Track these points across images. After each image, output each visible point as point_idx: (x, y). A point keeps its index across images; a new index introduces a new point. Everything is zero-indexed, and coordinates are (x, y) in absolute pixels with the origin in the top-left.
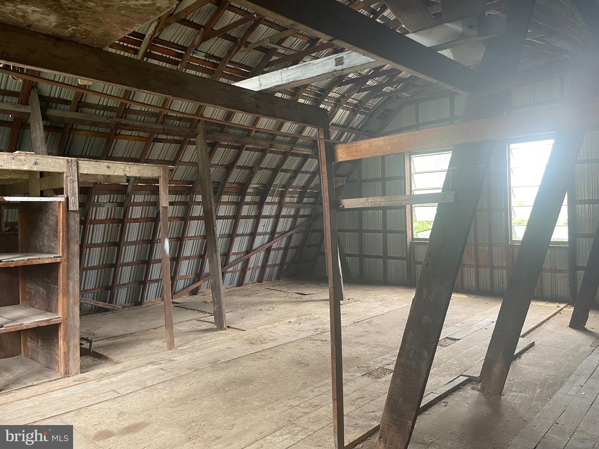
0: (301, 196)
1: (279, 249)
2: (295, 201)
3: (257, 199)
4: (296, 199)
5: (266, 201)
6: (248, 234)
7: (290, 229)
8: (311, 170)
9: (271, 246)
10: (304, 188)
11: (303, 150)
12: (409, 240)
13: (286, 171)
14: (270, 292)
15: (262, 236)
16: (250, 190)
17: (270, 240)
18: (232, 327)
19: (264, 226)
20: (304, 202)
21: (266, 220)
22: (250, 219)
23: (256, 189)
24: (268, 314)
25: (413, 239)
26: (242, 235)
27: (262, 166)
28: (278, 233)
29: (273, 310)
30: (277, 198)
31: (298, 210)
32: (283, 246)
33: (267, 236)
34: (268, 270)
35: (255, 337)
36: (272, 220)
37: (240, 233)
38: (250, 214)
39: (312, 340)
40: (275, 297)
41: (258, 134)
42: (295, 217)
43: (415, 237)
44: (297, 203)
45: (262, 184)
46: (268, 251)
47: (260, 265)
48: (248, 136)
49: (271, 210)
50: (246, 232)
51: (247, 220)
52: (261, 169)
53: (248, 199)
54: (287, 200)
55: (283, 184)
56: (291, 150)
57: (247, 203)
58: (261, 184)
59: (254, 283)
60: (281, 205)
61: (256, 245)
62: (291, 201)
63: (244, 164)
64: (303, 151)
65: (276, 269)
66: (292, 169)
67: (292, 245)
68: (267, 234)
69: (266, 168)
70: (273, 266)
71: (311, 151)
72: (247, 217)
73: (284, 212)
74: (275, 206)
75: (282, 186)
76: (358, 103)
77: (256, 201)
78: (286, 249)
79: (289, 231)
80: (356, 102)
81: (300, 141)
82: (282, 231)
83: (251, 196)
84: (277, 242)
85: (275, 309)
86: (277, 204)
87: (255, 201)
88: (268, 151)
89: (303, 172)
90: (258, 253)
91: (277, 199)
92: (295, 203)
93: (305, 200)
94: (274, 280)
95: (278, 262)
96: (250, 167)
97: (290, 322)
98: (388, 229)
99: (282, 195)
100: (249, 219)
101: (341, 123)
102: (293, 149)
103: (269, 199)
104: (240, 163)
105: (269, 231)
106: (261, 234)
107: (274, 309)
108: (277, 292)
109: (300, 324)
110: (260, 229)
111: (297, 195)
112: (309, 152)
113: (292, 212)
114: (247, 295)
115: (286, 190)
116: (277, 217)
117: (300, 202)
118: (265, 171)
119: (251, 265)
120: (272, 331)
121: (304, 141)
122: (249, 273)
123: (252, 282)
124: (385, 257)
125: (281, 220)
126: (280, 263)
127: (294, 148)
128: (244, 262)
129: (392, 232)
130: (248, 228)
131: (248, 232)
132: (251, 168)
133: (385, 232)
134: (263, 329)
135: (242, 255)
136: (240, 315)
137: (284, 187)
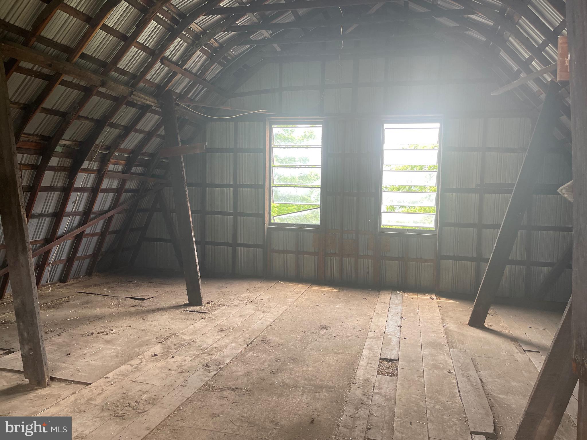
0: (129, 163)
1: (93, 235)
2: (120, 170)
3: (67, 162)
4: (121, 167)
5: (82, 167)
6: (50, 214)
7: (110, 207)
8: (147, 129)
9: (84, 232)
10: (135, 153)
11: (147, 98)
12: (267, 224)
13: (114, 126)
14: (86, 298)
15: (71, 217)
16: (58, 149)
17: (82, 223)
18: (57, 379)
19: (74, 202)
20: (132, 171)
21: (79, 194)
22: (55, 191)
23: (67, 147)
24: (108, 342)
25: (270, 224)
26: (41, 216)
27: (80, 114)
28: (95, 213)
29: (111, 332)
30: (96, 163)
31: (123, 182)
32: (98, 230)
33: (78, 218)
34: (76, 263)
35: (116, 398)
36: (86, 194)
37: (38, 212)
38: (54, 184)
39: (216, 390)
40: (100, 307)
41: (83, 61)
42: (118, 191)
43: (272, 221)
44: (123, 172)
45: (77, 141)
46: (78, 238)
47: (64, 257)
48: (68, 60)
49: (87, 180)
50: (46, 212)
51: (50, 193)
52: (80, 117)
53: (54, 161)
54: (111, 167)
55: (107, 144)
56: (130, 96)
57: (52, 169)
58: (75, 141)
59: (54, 284)
60: (101, 174)
61: (61, 231)
62: (114, 170)
63: (53, 107)
64: (146, 100)
65: (87, 261)
66: (122, 124)
67: (111, 229)
68: (78, 215)
69: (86, 118)
70: (84, 258)
71: (156, 101)
72: (49, 189)
73: (105, 184)
74: (93, 175)
75: (105, 147)
76: (218, 47)
77: (65, 166)
78: (103, 234)
79: (109, 210)
80: (216, 45)
81: (141, 84)
82: (99, 210)
83: (58, 158)
84: (91, 227)
85: (114, 331)
86: (96, 173)
87: (63, 166)
88: (95, 92)
89: (137, 131)
90: (62, 243)
91: (95, 166)
92: (119, 172)
93: (134, 169)
94: (83, 277)
95: (90, 253)
96: (62, 112)
97: (156, 355)
98: (239, 210)
99: (104, 161)
100: (53, 193)
101: (194, 71)
102: (134, 95)
103: (85, 165)
104: (47, 104)
105: (81, 209)
106: (69, 214)
107: (112, 330)
108: (100, 298)
109: (173, 357)
110: (70, 208)
111: (123, 162)
112: (153, 102)
113: (115, 184)
114: (53, 307)
115: (111, 153)
116: (95, 191)
117: (126, 170)
118: (84, 122)
119: (52, 259)
120: (139, 379)
121: (145, 85)
122: (48, 270)
123: (51, 282)
124: (235, 245)
125: (100, 195)
126: (93, 253)
127: (134, 93)
128: (40, 256)
129: (243, 214)
130: (50, 206)
131: (49, 212)
132: (63, 115)
133: (236, 214)
134: (120, 377)
135: (38, 245)
136: (59, 349)
137: (108, 148)
